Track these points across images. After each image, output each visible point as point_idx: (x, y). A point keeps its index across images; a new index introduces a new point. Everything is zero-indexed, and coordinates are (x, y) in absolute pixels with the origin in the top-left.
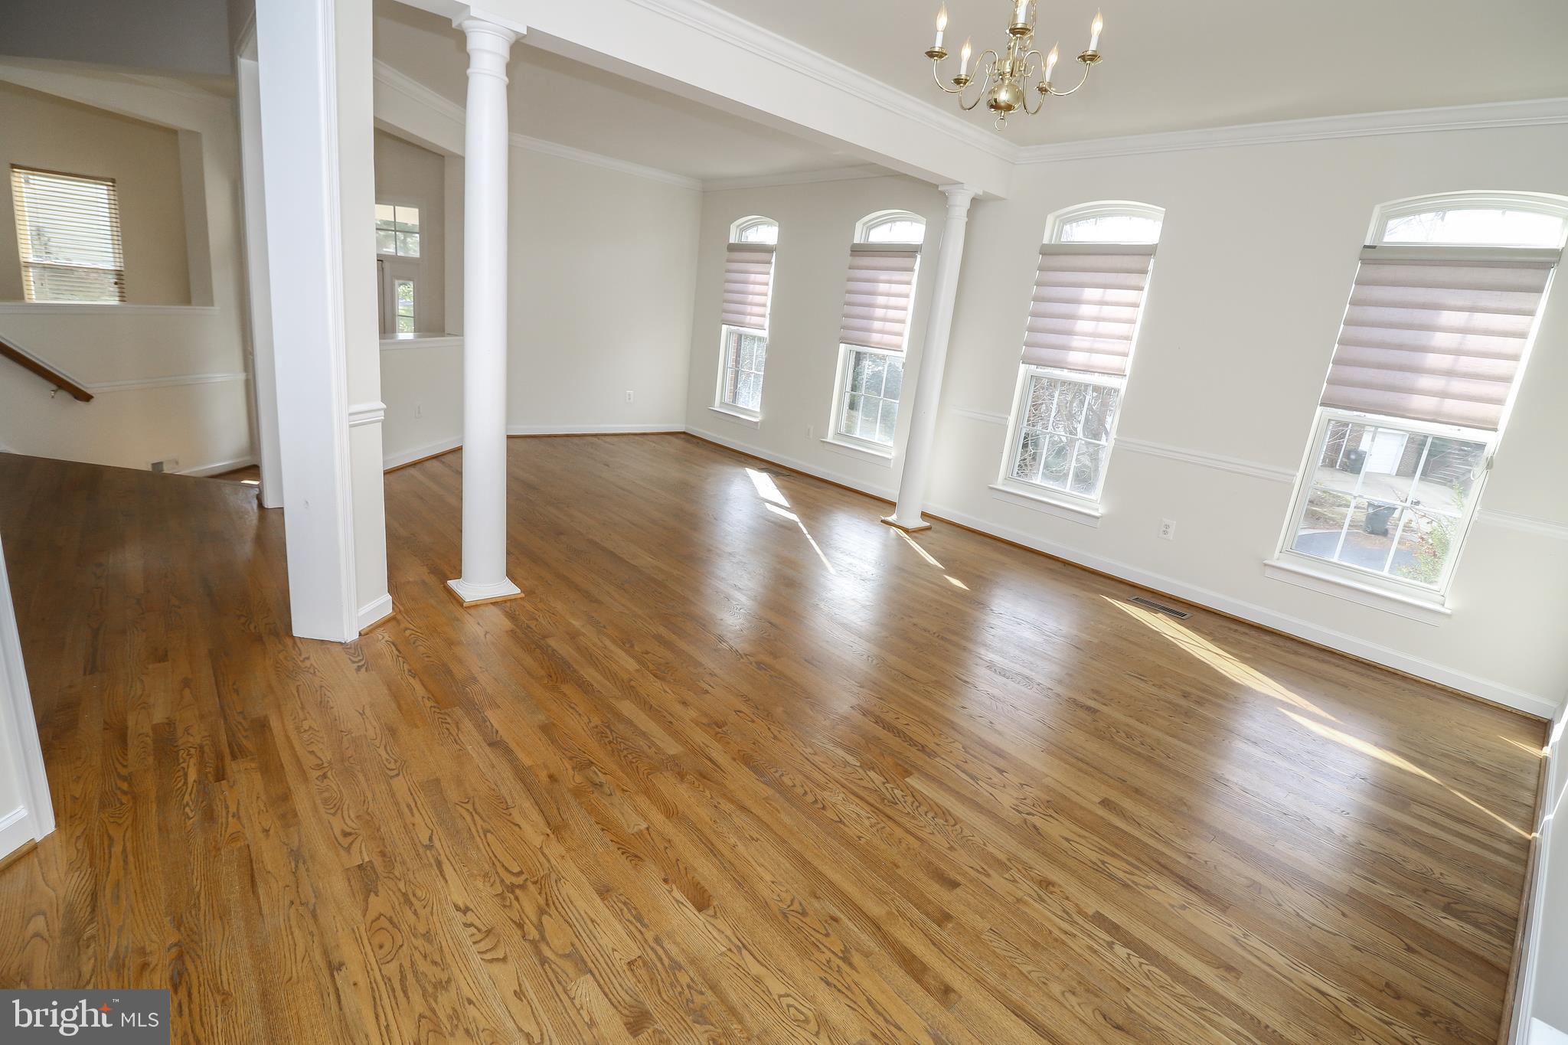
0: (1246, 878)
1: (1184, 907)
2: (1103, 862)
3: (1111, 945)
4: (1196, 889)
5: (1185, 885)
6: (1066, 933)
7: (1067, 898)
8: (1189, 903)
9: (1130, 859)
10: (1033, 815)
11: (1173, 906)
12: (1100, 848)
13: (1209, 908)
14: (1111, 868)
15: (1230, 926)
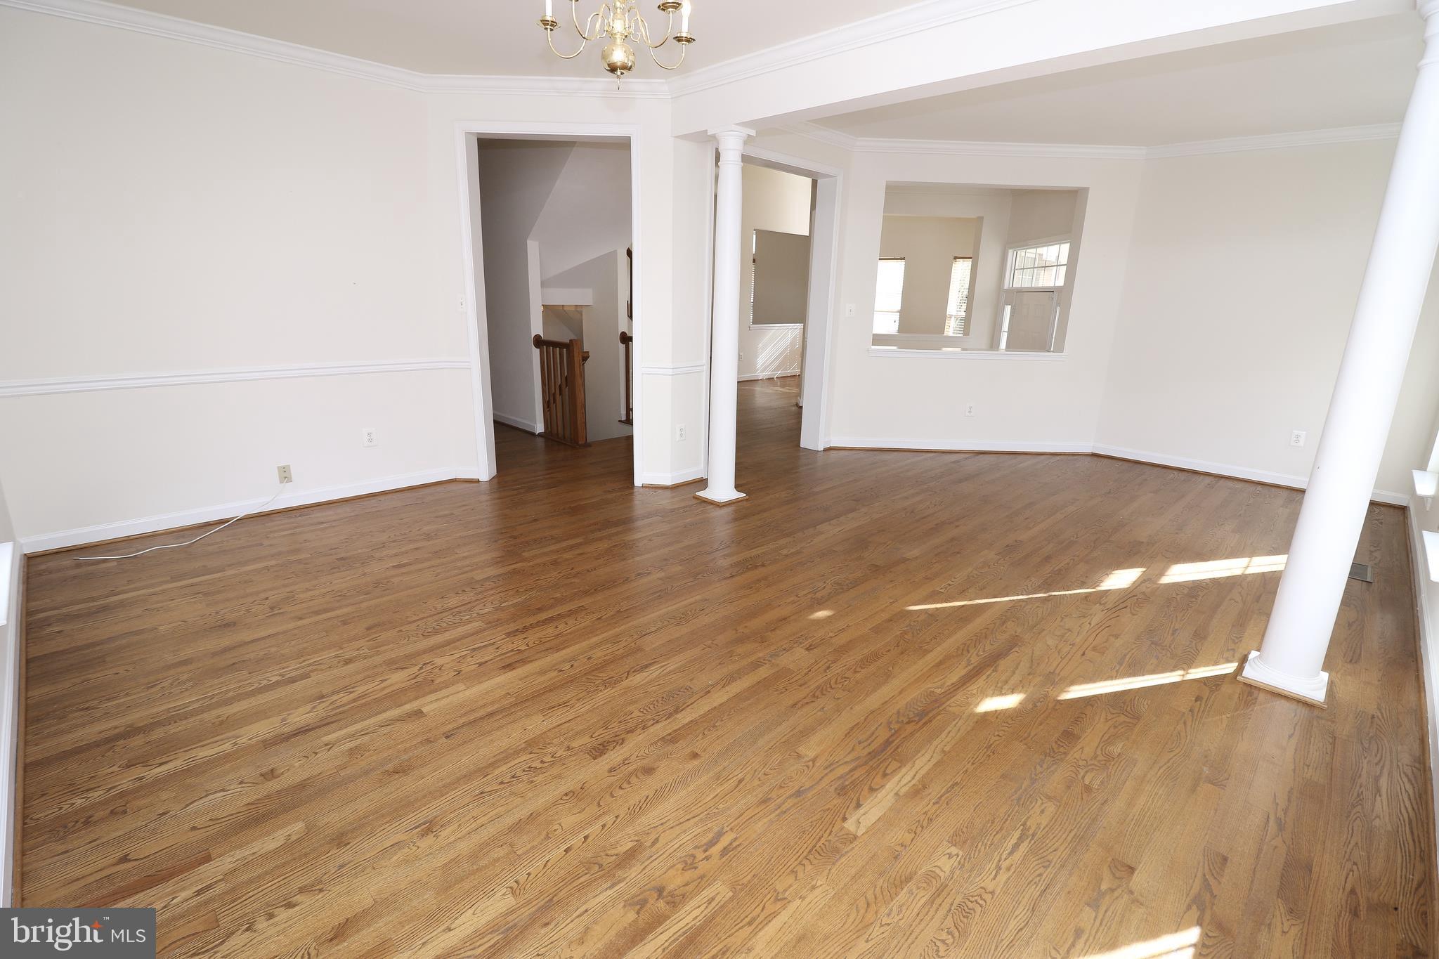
0: (282, 774)
1: (284, 720)
2: (351, 693)
3: (283, 676)
4: (295, 734)
5: (303, 729)
6: (304, 661)
7: (330, 667)
8: (285, 724)
9: (347, 707)
10: (419, 670)
11: (289, 715)
12: (366, 694)
13: (273, 734)
14: (343, 695)
15: (249, 739)
